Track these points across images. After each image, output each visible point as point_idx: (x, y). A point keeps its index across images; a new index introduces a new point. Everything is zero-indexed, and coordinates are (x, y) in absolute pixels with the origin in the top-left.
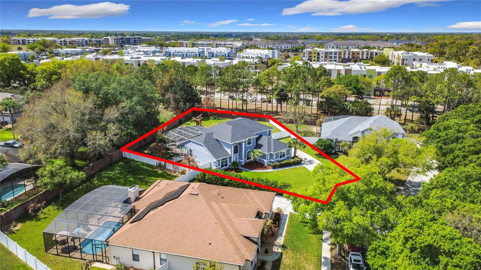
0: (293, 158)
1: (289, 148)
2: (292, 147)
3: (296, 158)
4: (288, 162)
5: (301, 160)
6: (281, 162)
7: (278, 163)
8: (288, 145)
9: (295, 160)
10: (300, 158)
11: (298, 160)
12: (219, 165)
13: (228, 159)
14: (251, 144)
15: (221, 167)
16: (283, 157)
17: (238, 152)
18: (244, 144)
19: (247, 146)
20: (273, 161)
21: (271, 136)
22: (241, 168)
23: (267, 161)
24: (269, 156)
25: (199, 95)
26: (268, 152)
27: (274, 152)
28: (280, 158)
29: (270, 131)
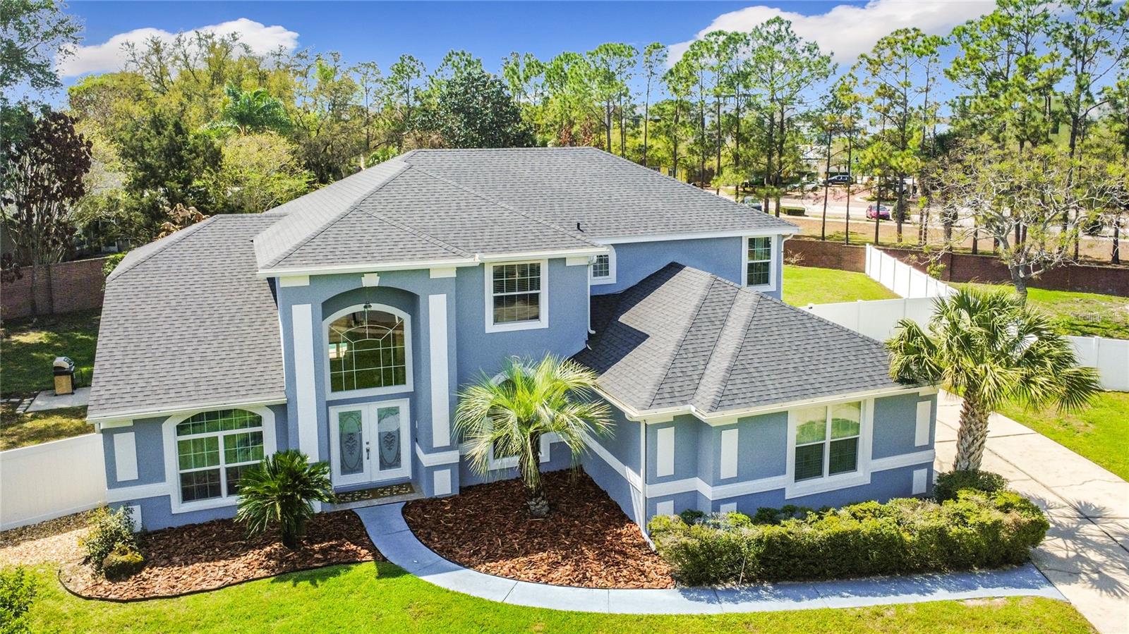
0: (944, 490)
1: (898, 390)
2: (937, 374)
3: (968, 500)
4: (868, 526)
5: (1038, 529)
6: (789, 527)
7: (752, 532)
8: (896, 361)
9: (961, 518)
10: (1027, 504)
11: (991, 516)
12: (150, 469)
13: (269, 429)
14: (543, 323)
15: (187, 496)
16: (832, 472)
17: (401, 380)
18: (438, 305)
19: (491, 327)
20: (711, 493)
21: (773, 286)
22: (391, 528)
23: (649, 492)
24: (665, 441)
26: (660, 399)
27: (718, 405)
28: (801, 472)
29: (759, 248)
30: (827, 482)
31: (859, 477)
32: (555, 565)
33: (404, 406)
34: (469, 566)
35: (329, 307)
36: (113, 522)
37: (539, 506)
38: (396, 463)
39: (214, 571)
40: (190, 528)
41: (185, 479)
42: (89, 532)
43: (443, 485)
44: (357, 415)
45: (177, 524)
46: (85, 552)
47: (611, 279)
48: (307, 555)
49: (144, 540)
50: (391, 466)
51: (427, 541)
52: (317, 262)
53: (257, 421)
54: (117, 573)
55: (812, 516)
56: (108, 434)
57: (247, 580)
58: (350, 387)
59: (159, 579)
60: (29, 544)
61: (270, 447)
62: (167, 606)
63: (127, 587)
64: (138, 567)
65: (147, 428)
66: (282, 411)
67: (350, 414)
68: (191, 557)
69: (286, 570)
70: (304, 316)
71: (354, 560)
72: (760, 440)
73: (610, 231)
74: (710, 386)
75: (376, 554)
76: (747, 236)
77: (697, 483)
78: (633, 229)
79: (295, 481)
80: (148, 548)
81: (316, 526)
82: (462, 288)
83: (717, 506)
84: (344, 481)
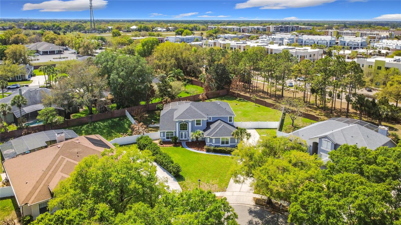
12: (164, 136)
14: (201, 126)
15: (167, 139)
17: (187, 130)
18: (190, 124)
19: (195, 126)
20: (212, 144)
21: (232, 122)
22: (184, 144)
23: (207, 144)
24: (208, 139)
25: (232, 77)
26: (207, 135)
27: (212, 137)
28: (222, 144)
29: (231, 118)
30: (225, 145)
31: (229, 145)
32: (197, 149)
33: (187, 132)
34: (190, 148)
35: (180, 123)
36: (161, 140)
37: (198, 144)
38: (186, 138)
39: (169, 145)
40: (167, 142)
41: (167, 137)
42: (159, 141)
43: (190, 141)
47: (211, 120)
48: (176, 145)
49: (163, 142)
51: (187, 145)
52: (178, 119)
53: (173, 133)
54: (161, 144)
56: (161, 132)
57: (171, 146)
58: (182, 130)
59: (165, 145)
60: (155, 141)
61: (174, 135)
62: (165, 147)
63: (162, 146)
65: (164, 133)
66: (175, 132)
67: (182, 133)
68: (167, 144)
69: (174, 146)
70: (177, 124)
71: (180, 146)
72: (217, 140)
73: (211, 115)
74: (213, 135)
75: (182, 146)
76: (229, 116)
77: (211, 143)
78: (214, 115)
79: (176, 139)
80: (164, 143)
81: (178, 143)
82: (192, 122)
83: (213, 146)
84: (181, 139)
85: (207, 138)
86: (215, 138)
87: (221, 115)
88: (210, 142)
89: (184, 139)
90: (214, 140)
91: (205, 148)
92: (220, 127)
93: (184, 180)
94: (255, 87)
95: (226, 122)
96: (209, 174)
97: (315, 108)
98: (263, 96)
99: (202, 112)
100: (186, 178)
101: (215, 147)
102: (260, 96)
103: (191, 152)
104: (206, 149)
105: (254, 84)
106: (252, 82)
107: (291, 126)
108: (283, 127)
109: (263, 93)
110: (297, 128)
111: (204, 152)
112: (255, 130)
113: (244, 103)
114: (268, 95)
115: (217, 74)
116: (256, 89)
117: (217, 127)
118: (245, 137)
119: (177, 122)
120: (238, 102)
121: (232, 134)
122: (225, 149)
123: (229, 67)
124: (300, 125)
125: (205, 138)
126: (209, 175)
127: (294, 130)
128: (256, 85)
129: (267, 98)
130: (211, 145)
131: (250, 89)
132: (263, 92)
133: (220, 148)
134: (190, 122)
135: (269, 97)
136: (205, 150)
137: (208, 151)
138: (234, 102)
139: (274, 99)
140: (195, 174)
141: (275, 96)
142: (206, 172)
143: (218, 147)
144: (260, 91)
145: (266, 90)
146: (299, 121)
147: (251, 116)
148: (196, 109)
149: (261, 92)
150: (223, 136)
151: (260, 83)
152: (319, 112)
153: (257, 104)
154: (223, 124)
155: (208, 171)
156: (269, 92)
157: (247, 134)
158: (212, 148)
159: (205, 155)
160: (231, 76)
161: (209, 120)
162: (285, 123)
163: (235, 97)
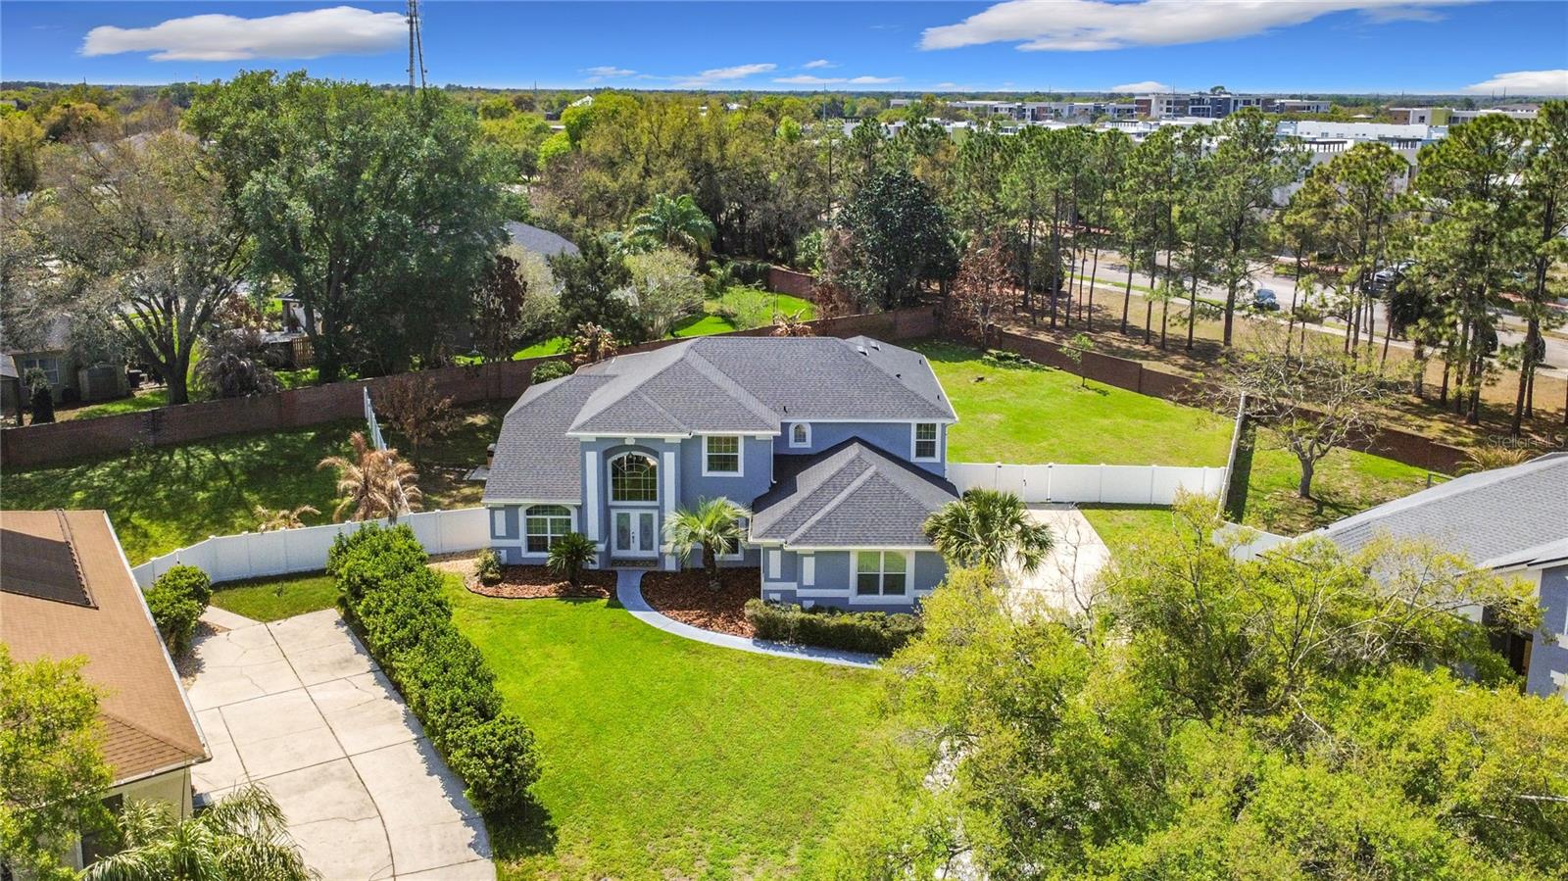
6: (818, 616)
7: (796, 616)
12: (512, 532)
13: (574, 517)
14: (740, 473)
15: (531, 548)
16: (885, 593)
17: (654, 498)
18: (670, 458)
19: (705, 473)
20: (801, 593)
21: (937, 459)
22: (630, 584)
23: (765, 586)
24: (775, 559)
25: (964, 246)
26: (769, 533)
27: (796, 542)
28: (861, 590)
29: (926, 431)
30: (881, 598)
31: (904, 599)
32: (699, 617)
33: (655, 513)
34: (657, 610)
35: (607, 454)
36: (491, 557)
37: (714, 585)
38: (650, 547)
39: (532, 590)
40: (529, 567)
41: (530, 539)
42: (478, 560)
43: (670, 565)
44: (627, 516)
45: (525, 563)
46: (477, 570)
47: (806, 444)
48: (580, 590)
49: (502, 568)
50: (624, 548)
51: (645, 594)
52: (600, 430)
53: (568, 513)
54: (488, 582)
55: (839, 614)
56: (493, 510)
57: (546, 597)
58: (623, 499)
59: (507, 589)
60: (454, 562)
61: (570, 529)
62: (506, 601)
63: (490, 590)
64: (499, 581)
65: (511, 510)
66: (581, 511)
67: (624, 514)
68: (525, 581)
69: (565, 595)
70: (592, 458)
71: (600, 596)
72: (831, 567)
73: (807, 413)
74: (802, 530)
75: (613, 595)
76: (914, 422)
77: (793, 586)
78: (824, 413)
79: (576, 549)
80: (504, 572)
81: (592, 577)
82: (686, 449)
83: (800, 601)
84: (616, 553)
85: (768, 549)
86: (817, 554)
87: (865, 414)
88: (782, 579)
89: (635, 551)
90: (809, 567)
91: (748, 612)
92: (857, 483)
93: (548, 848)
94: (1080, 308)
95: (902, 456)
96: (737, 806)
97: (1417, 406)
98: (1124, 346)
99: (752, 392)
100: (564, 833)
101: (814, 610)
102: (1110, 345)
103: (660, 637)
104: (756, 620)
105: (1075, 297)
106: (1065, 288)
107: (1296, 494)
108: (1249, 502)
109: (1123, 332)
110: (1334, 506)
111: (742, 643)
112: (1078, 514)
113: (1022, 373)
114: (1148, 343)
115: (883, 227)
116: (1085, 314)
117: (833, 485)
118: (1012, 551)
119: (587, 446)
120: (989, 368)
121: (927, 524)
122: (876, 626)
123: (949, 203)
124: (1346, 490)
125: (754, 553)
126: (741, 811)
127: (1318, 521)
128: (1085, 302)
129: (1146, 356)
130: (789, 597)
131: (1054, 315)
132: (1124, 328)
133: (846, 619)
134: (670, 447)
135: (1155, 352)
136: (749, 628)
137: (769, 632)
138: (971, 368)
139: (1182, 362)
140: (637, 801)
141: (1189, 347)
142: (724, 787)
143: (832, 611)
144: (1107, 325)
145: (1137, 320)
146: (1340, 469)
147: (1058, 437)
148: (718, 378)
149: (1113, 329)
150: (868, 542)
151: (1107, 293)
152: (1443, 426)
153: (1088, 381)
154: (876, 464)
155: (736, 783)
156: (1156, 327)
157: (1024, 533)
158: (795, 614)
159: (742, 658)
160: (956, 241)
161: (793, 444)
162: (1254, 479)
163: (976, 344)
